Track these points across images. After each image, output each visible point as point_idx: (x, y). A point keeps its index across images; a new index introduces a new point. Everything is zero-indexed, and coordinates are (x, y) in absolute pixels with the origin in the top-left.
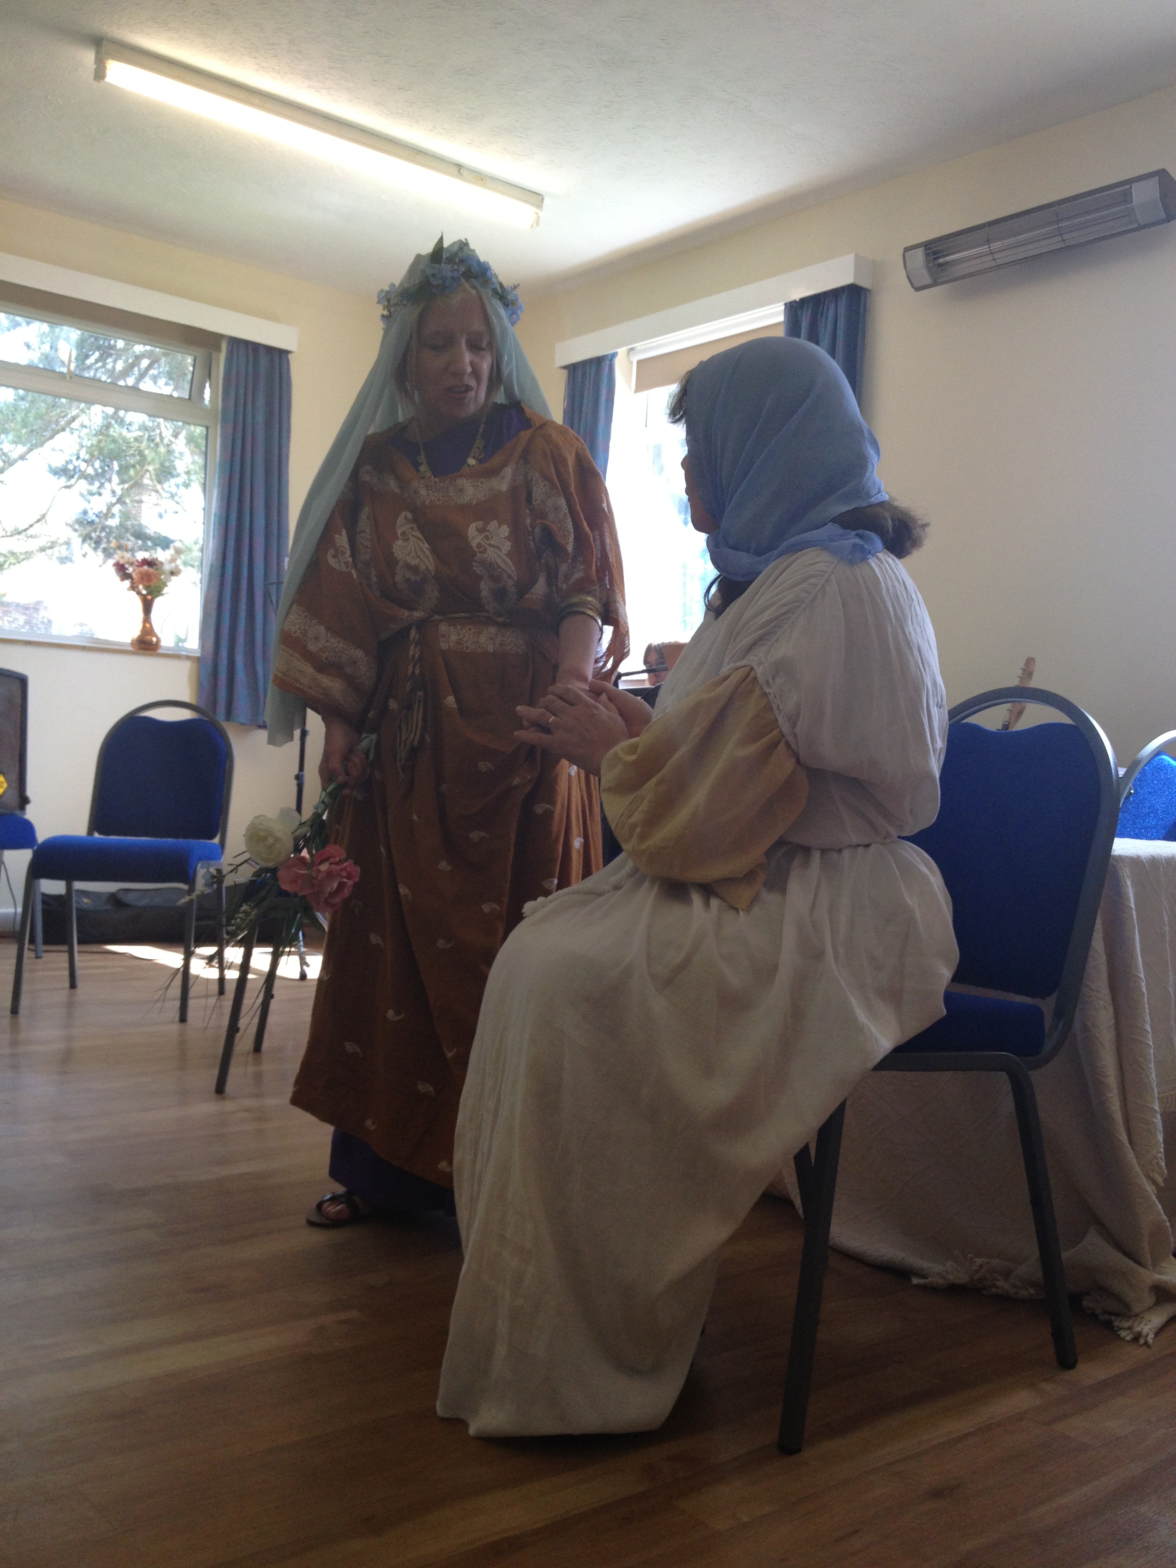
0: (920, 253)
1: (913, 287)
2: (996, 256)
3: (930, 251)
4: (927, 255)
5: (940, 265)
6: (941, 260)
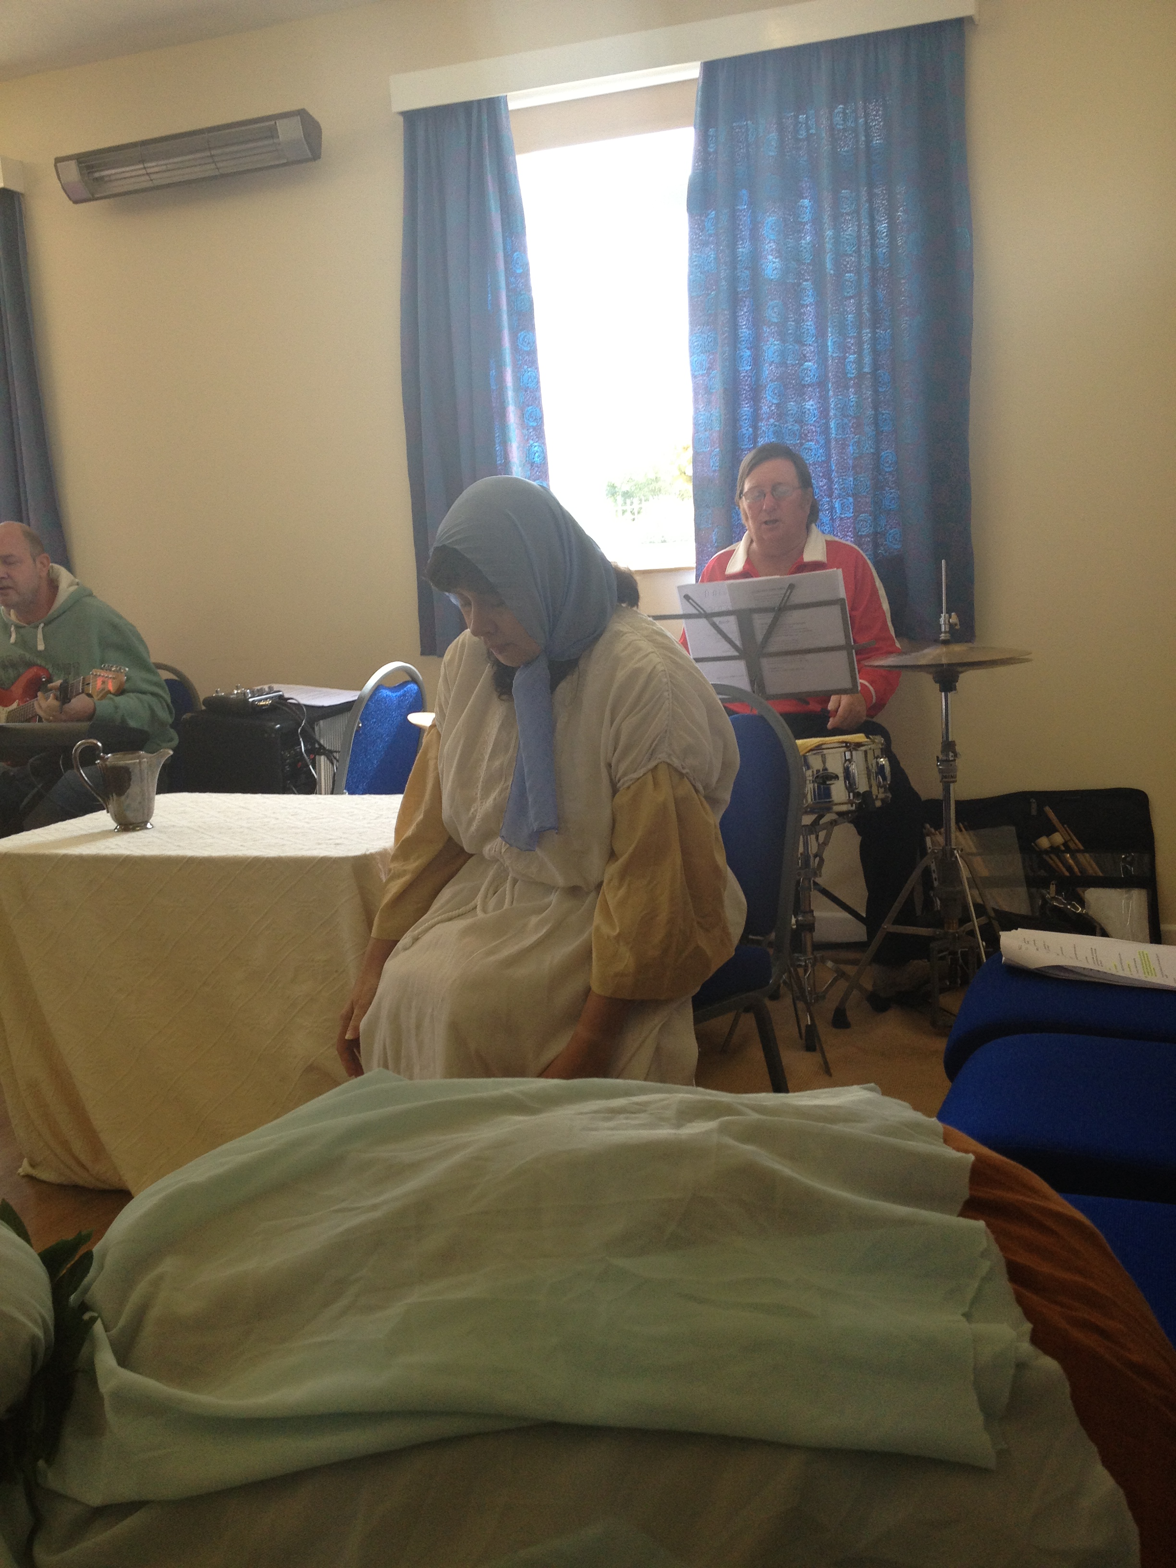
0: (73, 165)
1: (70, 199)
2: (153, 177)
3: (83, 165)
4: (81, 169)
5: (97, 179)
6: (97, 175)
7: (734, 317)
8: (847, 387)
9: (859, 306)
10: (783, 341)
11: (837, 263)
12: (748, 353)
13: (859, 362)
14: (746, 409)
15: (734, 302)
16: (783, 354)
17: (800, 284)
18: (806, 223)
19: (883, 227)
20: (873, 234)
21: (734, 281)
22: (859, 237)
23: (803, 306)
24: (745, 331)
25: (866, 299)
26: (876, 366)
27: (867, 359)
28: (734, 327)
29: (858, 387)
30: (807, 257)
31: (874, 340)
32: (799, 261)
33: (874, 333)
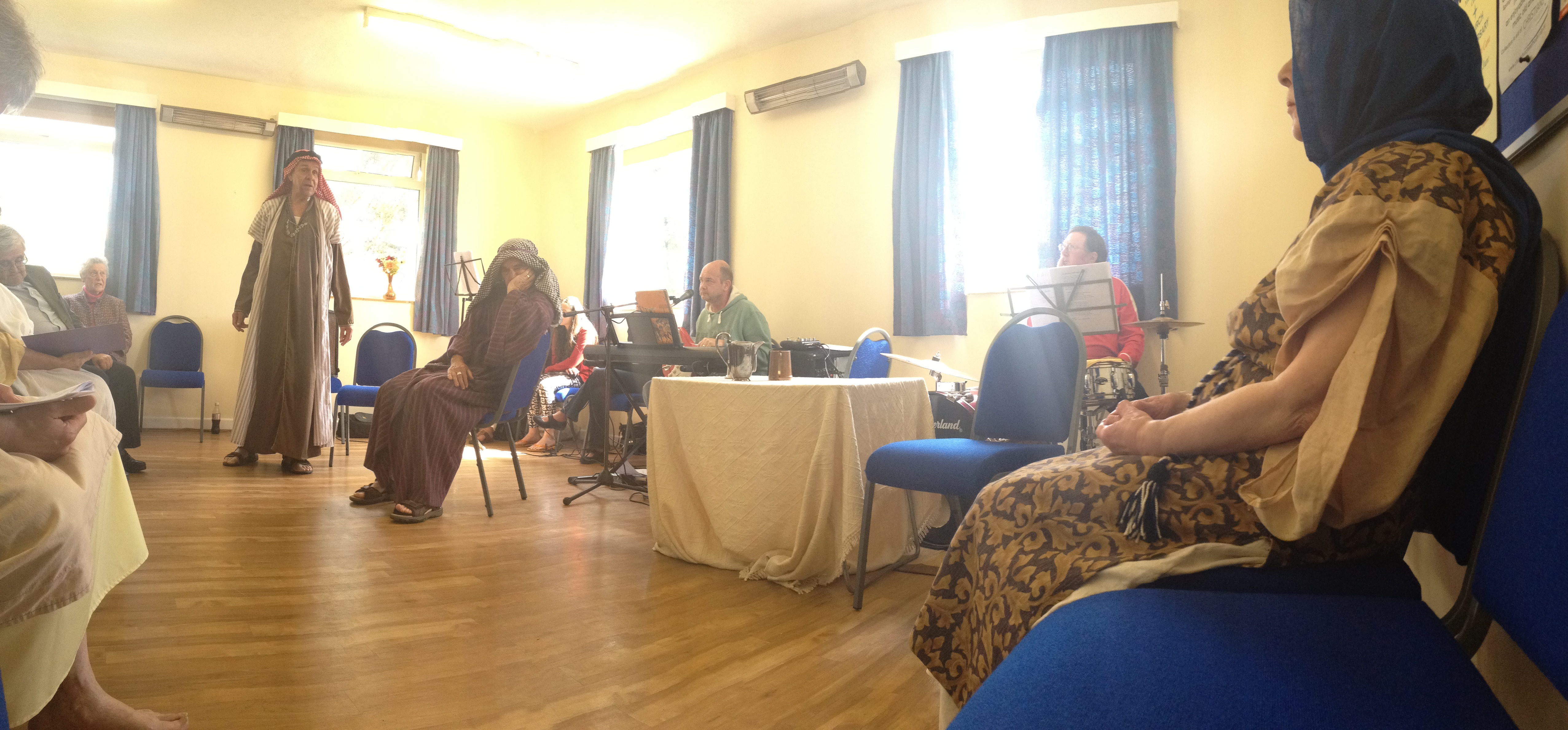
1: (751, 112)
3: (757, 94)
4: (755, 96)
5: (761, 101)
6: (761, 99)
7: (1059, 163)
8: (1116, 199)
9: (1121, 160)
10: (1083, 175)
11: (1110, 138)
12: (1066, 182)
13: (1122, 187)
14: (1064, 210)
15: (1060, 156)
16: (1083, 182)
17: (1091, 148)
18: (1094, 119)
19: (1133, 122)
20: (1129, 125)
21: (1059, 145)
22: (1121, 126)
23: (1093, 159)
24: (1064, 172)
25: (1125, 156)
26: (1129, 190)
27: (1125, 186)
28: (1059, 169)
29: (1121, 199)
30: (1095, 136)
31: (1129, 177)
32: (1091, 137)
33: (1129, 173)
